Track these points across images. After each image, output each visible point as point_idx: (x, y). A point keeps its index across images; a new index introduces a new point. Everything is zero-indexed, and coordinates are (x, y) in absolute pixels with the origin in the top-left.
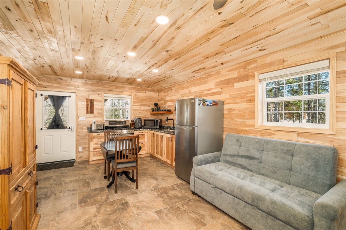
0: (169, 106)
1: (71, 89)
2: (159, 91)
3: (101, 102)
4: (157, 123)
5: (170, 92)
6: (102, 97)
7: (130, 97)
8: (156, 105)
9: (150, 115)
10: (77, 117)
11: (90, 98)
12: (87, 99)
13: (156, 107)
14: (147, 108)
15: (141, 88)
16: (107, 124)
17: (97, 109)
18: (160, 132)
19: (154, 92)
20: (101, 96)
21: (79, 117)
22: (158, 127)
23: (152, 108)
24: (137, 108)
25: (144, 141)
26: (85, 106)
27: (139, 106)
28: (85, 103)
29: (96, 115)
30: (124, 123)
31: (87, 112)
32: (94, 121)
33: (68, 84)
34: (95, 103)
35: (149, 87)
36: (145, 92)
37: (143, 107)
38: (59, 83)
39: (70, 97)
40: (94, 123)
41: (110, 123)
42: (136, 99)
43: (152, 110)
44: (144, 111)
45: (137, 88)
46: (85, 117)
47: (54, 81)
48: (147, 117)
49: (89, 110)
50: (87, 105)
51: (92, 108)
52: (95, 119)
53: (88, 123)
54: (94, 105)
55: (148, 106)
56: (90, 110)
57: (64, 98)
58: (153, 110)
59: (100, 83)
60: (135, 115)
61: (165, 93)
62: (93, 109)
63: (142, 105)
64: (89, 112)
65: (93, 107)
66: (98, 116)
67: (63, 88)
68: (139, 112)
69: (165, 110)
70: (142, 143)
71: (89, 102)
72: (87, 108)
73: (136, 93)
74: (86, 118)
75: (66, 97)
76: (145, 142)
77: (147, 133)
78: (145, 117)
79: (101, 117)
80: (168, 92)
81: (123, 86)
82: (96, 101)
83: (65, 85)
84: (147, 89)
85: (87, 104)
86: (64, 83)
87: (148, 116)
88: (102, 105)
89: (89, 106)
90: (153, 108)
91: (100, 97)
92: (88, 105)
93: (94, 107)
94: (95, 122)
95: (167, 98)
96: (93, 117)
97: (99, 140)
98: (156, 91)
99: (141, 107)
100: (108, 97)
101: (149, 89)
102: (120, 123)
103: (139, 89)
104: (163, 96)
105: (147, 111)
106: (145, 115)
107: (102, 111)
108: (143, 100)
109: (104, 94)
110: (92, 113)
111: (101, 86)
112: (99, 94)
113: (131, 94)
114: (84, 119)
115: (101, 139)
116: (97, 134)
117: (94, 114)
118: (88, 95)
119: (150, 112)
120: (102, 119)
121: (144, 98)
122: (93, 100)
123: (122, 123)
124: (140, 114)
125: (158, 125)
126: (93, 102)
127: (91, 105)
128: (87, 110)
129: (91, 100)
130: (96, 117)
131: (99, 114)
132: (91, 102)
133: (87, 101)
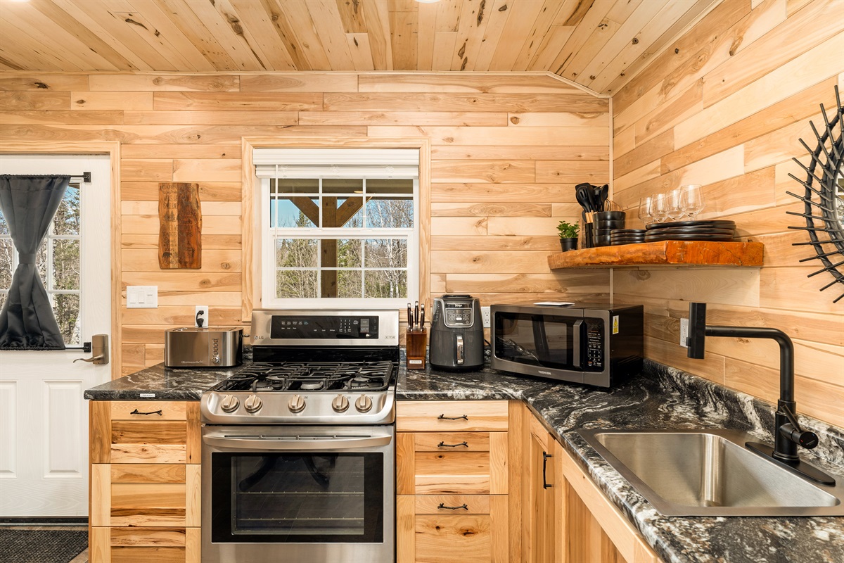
0: (715, 190)
1: (88, 136)
2: (616, 98)
3: (239, 199)
4: (593, 344)
6: (241, 167)
7: (411, 157)
8: (591, 197)
9: (551, 277)
10: (119, 287)
11: (178, 178)
12: (163, 186)
13: (590, 217)
14: (527, 227)
15: (485, 90)
16: (261, 336)
17: (216, 238)
19: (582, 114)
20: (238, 162)
21: (124, 289)
22: (603, 378)
23: (564, 227)
25: (480, 487)
26: (155, 226)
27: (469, 213)
28: (152, 207)
29: (213, 279)
30: (364, 329)
31: (165, 260)
32: (200, 313)
33: (74, 107)
34: (206, 208)
35: (545, 82)
36: (515, 120)
37: (498, 225)
38: (33, 105)
39: (87, 177)
40: (200, 322)
41: (280, 324)
43: (563, 241)
44: (503, 247)
45: (456, 95)
46: (155, 289)
47: (14, 102)
48: (531, 287)
49: (174, 248)
50: (166, 218)
51: (189, 234)
52: (204, 302)
53: (170, 321)
54: (198, 218)
55: (538, 214)
56: (176, 249)
57: (55, 184)
58: (569, 242)
59: (233, 85)
60: (443, 276)
61: (665, 89)
62: (194, 241)
63: (494, 210)
64: (174, 259)
65: (194, 230)
66: (220, 283)
67: (53, 134)
68: (476, 254)
70: (463, 500)
71: (174, 201)
72: (164, 235)
74: (161, 294)
75: (65, 179)
76: (486, 493)
77: (505, 425)
78: (515, 286)
79: (238, 287)
80: (697, 63)
81: (364, 89)
82: (214, 195)
83: (58, 114)
84: (531, 96)
85: (164, 211)
86: (55, 103)
87: (535, 281)
88: (240, 217)
89: (175, 223)
90: (572, 222)
91: (233, 168)
92: (168, 217)
93: (199, 229)
94: (205, 317)
95: (686, 130)
96: (195, 287)
97: (146, 450)
98: (595, 106)
99: (484, 224)
100: (279, 166)
101: (539, 98)
102: (343, 330)
103: (473, 100)
104: (650, 123)
105: (526, 247)
106: (516, 279)
107: (243, 249)
108: (497, 174)
109: (256, 147)
110: (191, 268)
111: (234, 103)
112: (224, 154)
113: (420, 135)
114: (154, 301)
115: (160, 443)
116: (136, 412)
117: (202, 270)
118: (171, 161)
119: (549, 253)
120: (243, 301)
121: (507, 162)
122: (195, 188)
123: (349, 331)
124: (477, 266)
125: (599, 364)
126: (194, 202)
127: (185, 220)
128: (165, 246)
129: (181, 188)
130: (210, 286)
131: (229, 268)
132: (182, 201)
133: (162, 199)
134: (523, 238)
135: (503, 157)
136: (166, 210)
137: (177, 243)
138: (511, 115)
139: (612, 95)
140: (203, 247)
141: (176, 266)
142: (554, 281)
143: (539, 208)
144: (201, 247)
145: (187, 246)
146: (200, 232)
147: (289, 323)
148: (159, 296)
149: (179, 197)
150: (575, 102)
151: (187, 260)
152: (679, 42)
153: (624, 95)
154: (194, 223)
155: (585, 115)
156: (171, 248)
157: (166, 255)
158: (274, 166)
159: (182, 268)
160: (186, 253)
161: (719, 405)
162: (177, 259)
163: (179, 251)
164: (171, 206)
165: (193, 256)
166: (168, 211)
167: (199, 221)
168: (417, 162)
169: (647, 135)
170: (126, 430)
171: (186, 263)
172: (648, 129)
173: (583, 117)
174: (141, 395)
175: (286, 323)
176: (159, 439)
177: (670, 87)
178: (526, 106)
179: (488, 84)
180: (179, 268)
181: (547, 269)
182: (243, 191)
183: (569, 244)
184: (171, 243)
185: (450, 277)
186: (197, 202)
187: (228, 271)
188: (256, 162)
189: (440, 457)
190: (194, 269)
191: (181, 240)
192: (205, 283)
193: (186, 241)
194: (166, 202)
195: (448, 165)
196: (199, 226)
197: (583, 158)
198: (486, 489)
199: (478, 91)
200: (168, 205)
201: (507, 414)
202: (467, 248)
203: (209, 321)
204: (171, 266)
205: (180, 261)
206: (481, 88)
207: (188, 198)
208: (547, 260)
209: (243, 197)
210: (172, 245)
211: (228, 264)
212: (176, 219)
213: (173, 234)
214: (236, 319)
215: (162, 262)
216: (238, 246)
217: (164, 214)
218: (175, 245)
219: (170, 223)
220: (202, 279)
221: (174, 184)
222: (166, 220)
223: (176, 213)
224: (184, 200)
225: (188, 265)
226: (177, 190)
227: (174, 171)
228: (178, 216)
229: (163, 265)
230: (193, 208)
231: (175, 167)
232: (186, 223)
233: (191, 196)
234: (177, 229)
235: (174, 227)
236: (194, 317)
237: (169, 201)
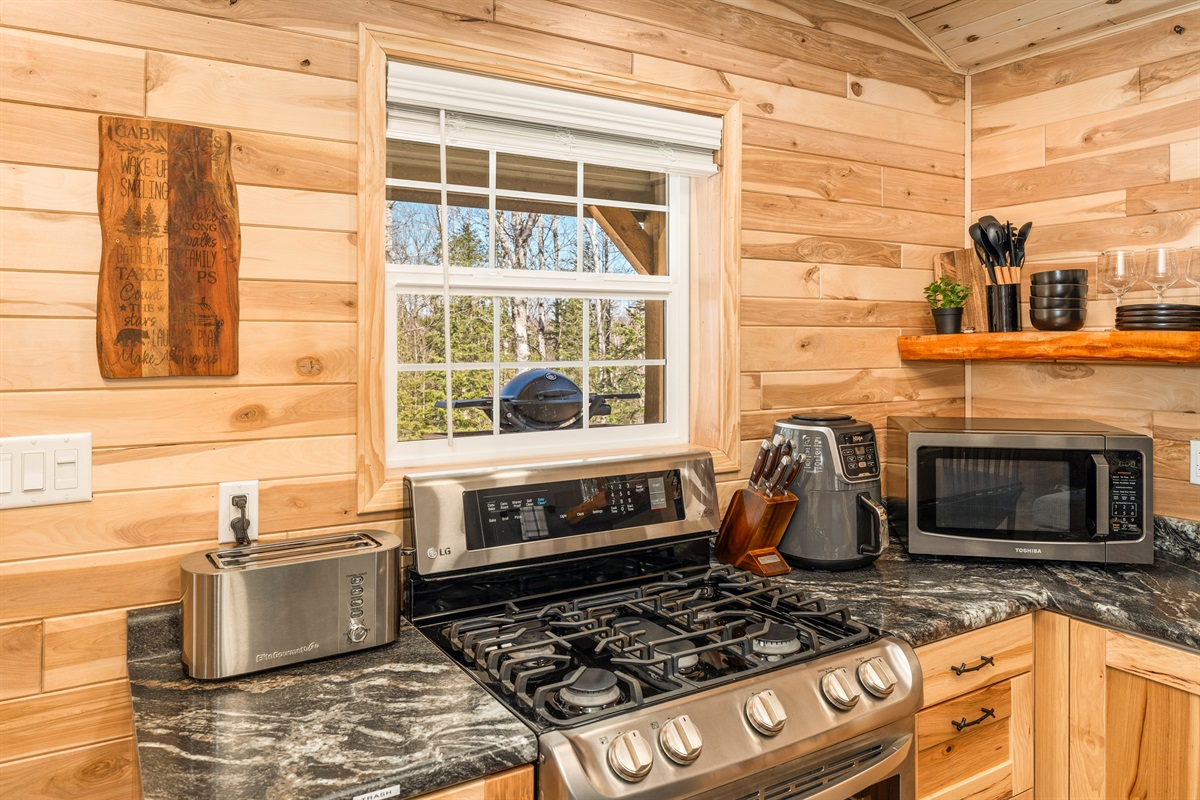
2: (978, 80)
3: (352, 187)
6: (354, 104)
7: (704, 130)
8: (999, 241)
11: (172, 105)
12: (112, 129)
13: (1003, 274)
14: (871, 284)
15: (818, 23)
16: (442, 544)
17: (284, 292)
19: (936, 95)
20: (344, 88)
23: (935, 289)
24: (779, 281)
27: (792, 255)
28: (80, 189)
29: (276, 401)
30: (659, 502)
31: (122, 351)
32: (240, 502)
34: (254, 205)
35: (891, 28)
36: (857, 89)
37: (832, 278)
41: (486, 510)
42: (772, 172)
43: (940, 313)
44: (840, 321)
45: (777, 22)
46: (81, 440)
48: (878, 393)
49: (155, 314)
51: (206, 276)
53: (132, 535)
54: (229, 229)
56: (163, 319)
58: (945, 317)
60: (757, 379)
62: (217, 295)
63: (827, 248)
64: (154, 349)
65: (219, 267)
66: (293, 414)
68: (803, 332)
71: (154, 174)
73: (766, 91)
74: (103, 454)
78: (857, 392)
79: (344, 424)
82: (276, 170)
84: (876, 50)
85: (121, 203)
87: (882, 380)
88: (353, 236)
89: (160, 243)
91: (331, 102)
92: (135, 223)
93: (233, 261)
94: (253, 512)
96: (220, 428)
98: (949, 85)
99: (815, 276)
100: (449, 113)
101: (887, 56)
102: (619, 508)
103: (800, 38)
104: (1097, 131)
105: (871, 319)
106: (858, 379)
107: (361, 322)
108: (834, 183)
109: (390, 57)
110: (209, 374)
112: (307, 62)
113: (723, 89)
114: (80, 483)
117: (241, 378)
118: (140, 54)
119: (900, 332)
120: (361, 461)
121: (847, 164)
122: (225, 143)
123: (630, 508)
124: (807, 356)
126: (223, 184)
127: (193, 234)
128: (123, 308)
129: (180, 141)
130: (265, 423)
131: (320, 371)
132: (183, 181)
133: (114, 166)
134: (866, 304)
135: (842, 153)
136: (127, 202)
137: (165, 301)
138: (850, 79)
139: (974, 72)
140: (242, 315)
141: (163, 368)
142: (909, 380)
143: (887, 251)
144: (236, 310)
145: (197, 310)
146: (236, 271)
147: (504, 506)
148: (94, 463)
149: (172, 168)
150: (928, 74)
151: (199, 350)
154: (221, 246)
155: (940, 98)
156: (145, 315)
157: (131, 336)
158: (435, 112)
159: (182, 375)
160: (196, 331)
162: (165, 349)
163: (172, 327)
164: (145, 188)
165: (216, 340)
166: (136, 206)
167: (236, 241)
168: (716, 144)
169: (1085, 150)
171: (194, 360)
172: (1088, 139)
173: (937, 101)
175: (497, 506)
178: (870, 66)
179: (822, 14)
180: (171, 376)
181: (895, 359)
182: (361, 167)
183: (945, 322)
184: (144, 302)
185: (767, 379)
186: (231, 186)
187: (322, 378)
188: (395, 95)
190: (219, 376)
191: (178, 293)
192: (251, 416)
193: (195, 296)
194: (130, 177)
195: (763, 157)
196: (236, 255)
197: (936, 170)
199: (809, 23)
200: (135, 187)
202: (792, 321)
203: (261, 523)
204: (145, 369)
205: (175, 356)
206: (812, 18)
207: (203, 170)
208: (895, 343)
209: (362, 181)
210: (150, 308)
211: (318, 360)
212: (161, 229)
213: (152, 275)
214: (338, 507)
215: (113, 358)
216: (344, 314)
217: (121, 214)
218: (161, 309)
219: (143, 241)
220: (240, 405)
221: (157, 126)
222: (128, 232)
223: (161, 211)
224: (188, 176)
225: (201, 367)
226: (165, 145)
227: (149, 84)
228: (170, 221)
229: (117, 368)
230: (219, 202)
231: (153, 76)
232: (195, 242)
233: (214, 167)
234: (165, 260)
235: (155, 255)
236: (216, 515)
237: (137, 173)
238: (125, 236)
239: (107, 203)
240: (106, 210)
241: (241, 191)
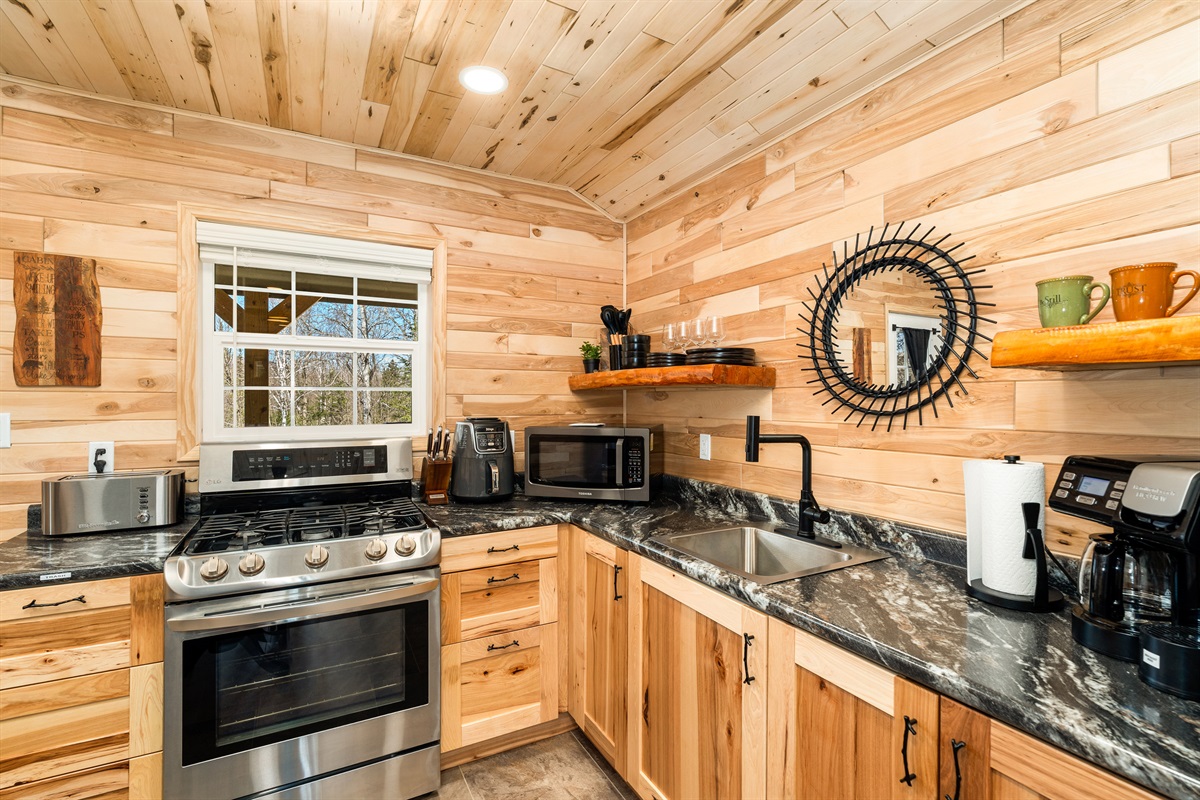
0: (732, 322)
2: (631, 225)
3: (172, 288)
4: (634, 462)
5: (745, 201)
6: (176, 244)
7: (424, 258)
8: (615, 320)
9: (573, 398)
11: (58, 246)
12: (21, 258)
13: (617, 339)
14: (548, 346)
15: (506, 195)
16: (216, 477)
17: (127, 342)
18: (701, 579)
19: (600, 236)
20: (172, 236)
22: (642, 493)
23: (587, 348)
24: (480, 344)
25: (530, 620)
26: (5, 319)
27: (488, 328)
28: (3, 289)
29: (124, 401)
30: (369, 461)
31: (27, 371)
32: (99, 452)
34: (110, 298)
35: (564, 197)
36: (537, 232)
37: (518, 342)
40: (100, 466)
41: (245, 464)
42: (473, 280)
43: (586, 362)
44: (524, 367)
45: (475, 195)
48: (553, 409)
49: (47, 353)
50: (28, 309)
51: (79, 334)
52: (108, 436)
53: (35, 466)
54: (94, 311)
55: (560, 333)
56: (52, 356)
58: (592, 363)
59: (162, 125)
60: (460, 399)
61: (685, 226)
62: (87, 348)
63: (513, 324)
64: (46, 372)
65: (88, 328)
66: (135, 408)
68: (495, 373)
69: (703, 356)
70: (513, 636)
71: (47, 281)
72: (26, 333)
73: (468, 235)
74: (16, 425)
76: (536, 624)
77: (554, 550)
78: (536, 408)
79: (169, 414)
80: (716, 209)
81: (365, 167)
84: (552, 209)
85: (26, 296)
87: (556, 402)
88: (174, 314)
89: (50, 317)
90: (594, 343)
91: (160, 244)
92: (34, 306)
93: (98, 327)
94: (109, 458)
95: (707, 266)
96: (89, 413)
97: (51, 661)
98: (611, 230)
99: (504, 341)
100: (239, 249)
101: (561, 213)
102: (341, 465)
103: (493, 204)
104: (669, 255)
105: (548, 367)
106: (537, 401)
107: (179, 360)
108: (519, 287)
109: (199, 219)
110: (80, 385)
111: (162, 150)
112: (145, 222)
113: (435, 234)
115: (79, 645)
116: (32, 605)
117: (103, 387)
118: (41, 220)
119: (571, 374)
120: (179, 433)
121: (528, 276)
122: (90, 265)
123: (349, 465)
124: (497, 386)
125: (639, 480)
126: (89, 286)
127: (70, 312)
128: (27, 350)
129: (61, 264)
130: (118, 411)
131: (153, 385)
132: (64, 284)
133: (21, 277)
134: (544, 358)
135: (525, 269)
136: (29, 295)
137: (53, 346)
138: (533, 227)
139: (627, 221)
140: (103, 355)
141: (52, 382)
142: (578, 402)
143: (560, 327)
144: (99, 352)
145: (73, 352)
146: (99, 332)
147: (260, 460)
148: (12, 428)
149: (57, 277)
150: (594, 223)
151: (74, 373)
152: (699, 186)
153: (640, 224)
154: (88, 319)
155: (603, 237)
156: (40, 353)
157: (32, 364)
158: (231, 248)
159: (63, 385)
160: (72, 363)
161: (739, 505)
162: (53, 371)
163: (57, 360)
164: (41, 288)
165: (85, 367)
166: (35, 298)
167: (97, 316)
168: (430, 265)
169: (666, 266)
170: (8, 635)
171: (70, 378)
172: (666, 260)
173: (600, 239)
174: (43, 578)
175: (256, 460)
176: (77, 640)
177: (689, 226)
178: (548, 219)
179: (510, 189)
180: (57, 385)
181: (567, 389)
182: (179, 278)
183: (591, 366)
184: (40, 347)
185: (467, 399)
186: (94, 288)
187: (154, 389)
188: (200, 239)
189: (489, 594)
190: (88, 386)
191: (61, 342)
192: (108, 408)
193: (72, 344)
194: (32, 283)
195: (465, 272)
196: (98, 323)
197: (600, 279)
198: (536, 620)
199: (499, 195)
200: (34, 288)
201: (556, 539)
202: (487, 366)
203: (116, 464)
204: (41, 381)
205: (59, 375)
206: (502, 192)
207: (76, 279)
208: (567, 381)
209: (179, 286)
210: (43, 350)
211: (152, 380)
212: (50, 310)
213: (45, 333)
214: (165, 458)
215: (21, 375)
216: (170, 355)
217: (25, 302)
218: (50, 350)
219: (39, 316)
220: (103, 402)
221: (47, 257)
222: (30, 310)
223: (50, 300)
224: (67, 282)
225: (75, 380)
226: (53, 266)
227: (45, 235)
228: (56, 305)
229: (23, 380)
230: (86, 296)
231: (48, 231)
232: (71, 316)
233: (83, 278)
234: (53, 325)
235: (46, 322)
236: (87, 458)
237: (36, 281)
238: (28, 313)
239: (17, 296)
240: (17, 300)
241: (103, 291)
